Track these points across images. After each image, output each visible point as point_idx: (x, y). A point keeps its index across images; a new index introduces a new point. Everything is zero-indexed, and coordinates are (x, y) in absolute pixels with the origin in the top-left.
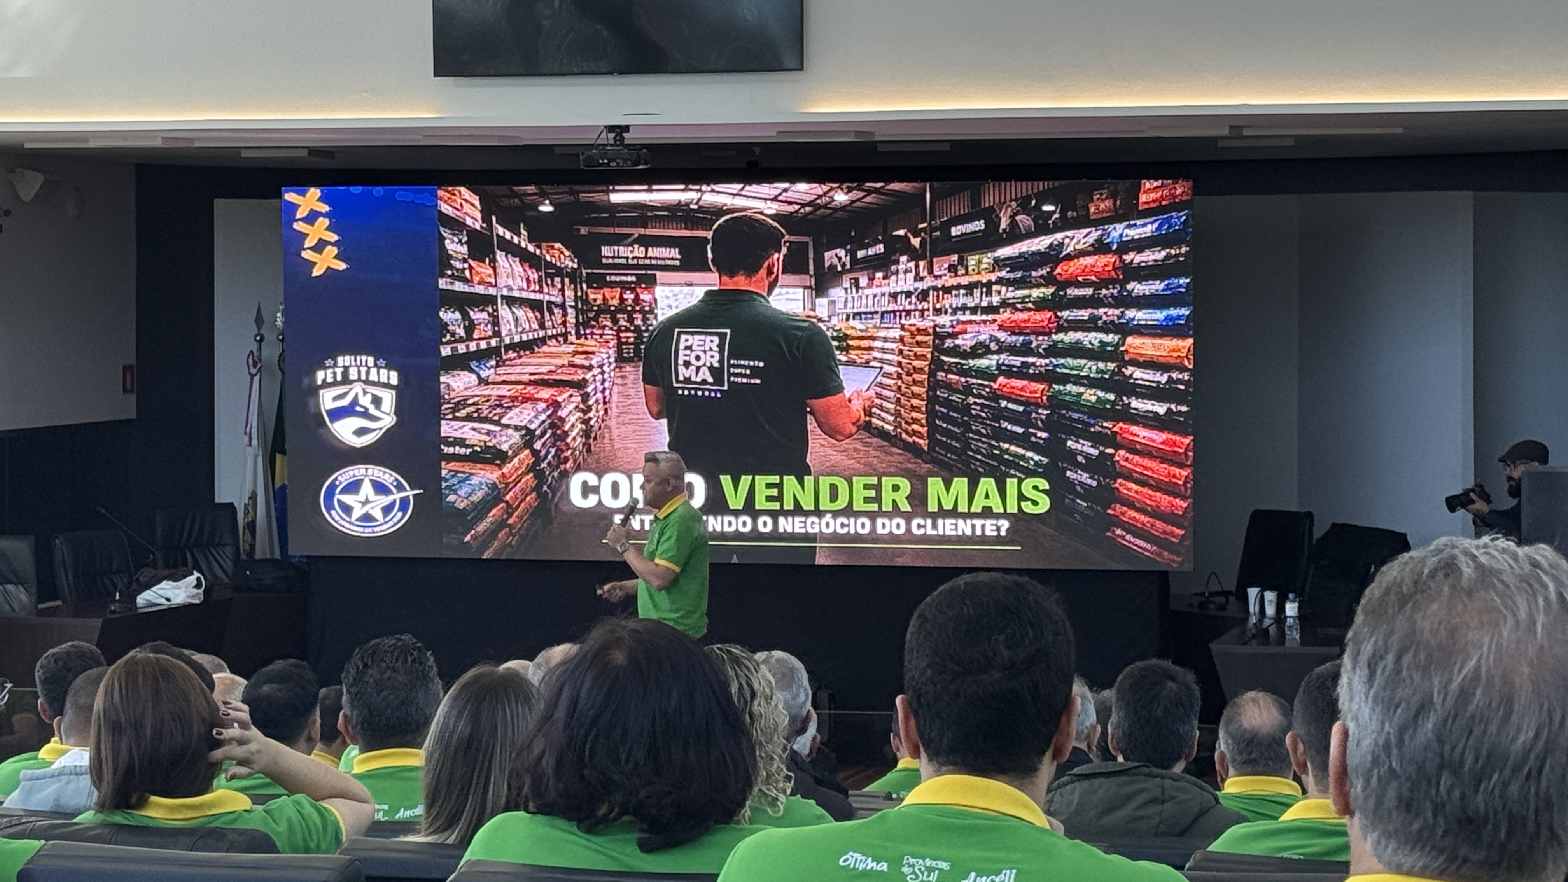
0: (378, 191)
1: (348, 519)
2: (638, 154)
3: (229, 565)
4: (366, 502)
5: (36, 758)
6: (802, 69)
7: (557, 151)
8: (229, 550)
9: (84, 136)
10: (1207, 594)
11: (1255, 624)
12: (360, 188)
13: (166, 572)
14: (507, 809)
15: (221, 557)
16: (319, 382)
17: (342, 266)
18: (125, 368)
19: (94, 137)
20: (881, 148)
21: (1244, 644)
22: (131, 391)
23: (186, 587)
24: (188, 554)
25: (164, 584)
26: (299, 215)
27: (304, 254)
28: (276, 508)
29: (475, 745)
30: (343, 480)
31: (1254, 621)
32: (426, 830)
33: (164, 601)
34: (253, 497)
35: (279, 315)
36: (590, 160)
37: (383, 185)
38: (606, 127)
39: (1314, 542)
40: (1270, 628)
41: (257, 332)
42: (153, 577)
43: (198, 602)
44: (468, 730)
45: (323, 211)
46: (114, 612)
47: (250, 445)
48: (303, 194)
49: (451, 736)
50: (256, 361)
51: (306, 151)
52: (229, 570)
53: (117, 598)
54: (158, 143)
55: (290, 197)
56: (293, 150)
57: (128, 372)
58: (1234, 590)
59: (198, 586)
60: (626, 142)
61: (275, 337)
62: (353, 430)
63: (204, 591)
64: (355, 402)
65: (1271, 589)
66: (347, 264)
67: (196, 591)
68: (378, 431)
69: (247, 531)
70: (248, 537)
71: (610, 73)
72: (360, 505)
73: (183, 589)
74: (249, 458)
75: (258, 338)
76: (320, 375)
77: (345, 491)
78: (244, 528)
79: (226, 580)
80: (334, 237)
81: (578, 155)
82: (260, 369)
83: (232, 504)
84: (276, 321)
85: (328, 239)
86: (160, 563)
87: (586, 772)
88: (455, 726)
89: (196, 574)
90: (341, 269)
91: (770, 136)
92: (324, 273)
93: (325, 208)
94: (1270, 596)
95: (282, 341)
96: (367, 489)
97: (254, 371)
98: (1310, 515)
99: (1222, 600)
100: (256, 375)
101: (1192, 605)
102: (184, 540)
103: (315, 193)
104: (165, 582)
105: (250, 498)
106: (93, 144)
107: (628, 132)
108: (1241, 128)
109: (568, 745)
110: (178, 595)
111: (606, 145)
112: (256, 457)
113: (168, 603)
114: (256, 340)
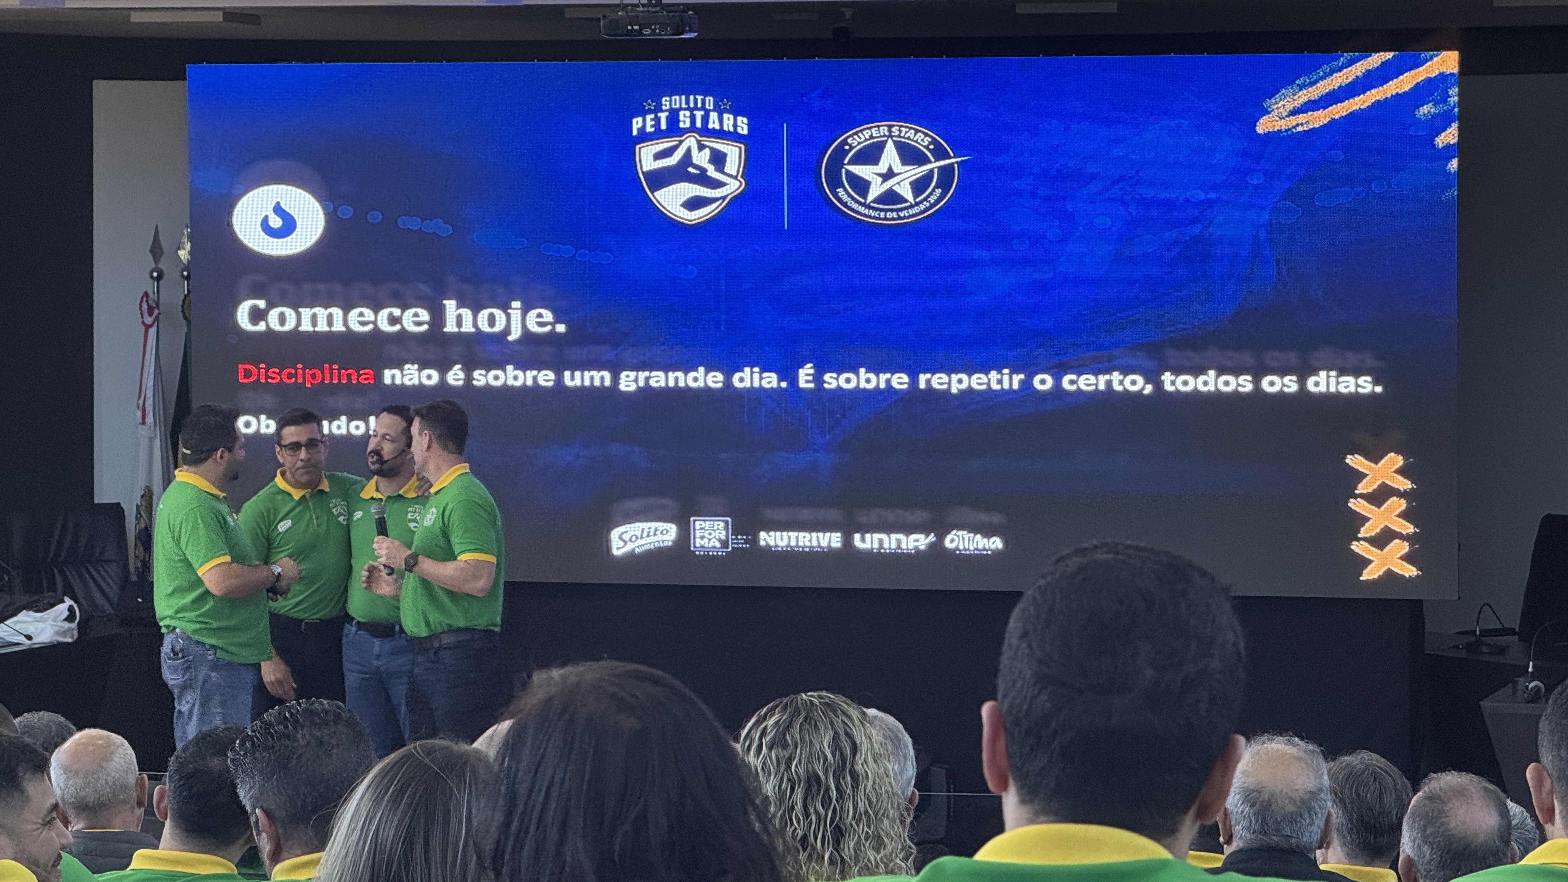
2: (682, 19)
3: (113, 591)
7: (569, 14)
8: (113, 569)
10: (1478, 632)
13: (26, 599)
15: (103, 577)
20: (1019, 10)
21: (1529, 702)
23: (54, 620)
24: (56, 572)
25: (23, 616)
33: (22, 639)
34: (147, 493)
35: (183, 242)
36: (614, 26)
41: (154, 266)
42: (8, 605)
43: (70, 640)
47: (144, 423)
50: (151, 306)
51: (221, 13)
52: (114, 596)
54: (15, 3)
58: (1518, 628)
59: (70, 618)
60: (664, 1)
61: (178, 272)
63: (79, 624)
67: (67, 625)
69: (139, 544)
70: (141, 550)
73: (50, 622)
74: (142, 442)
75: (155, 274)
78: (135, 538)
79: (108, 609)
81: (598, 20)
82: (157, 318)
83: (118, 504)
84: (179, 250)
86: (17, 587)
89: (68, 602)
95: (188, 278)
97: (149, 320)
99: (1500, 641)
100: (151, 326)
101: (1457, 647)
102: (51, 555)
104: (24, 612)
105: (142, 495)
110: (43, 629)
111: (636, 5)
112: (151, 439)
113: (28, 642)
114: (152, 277)
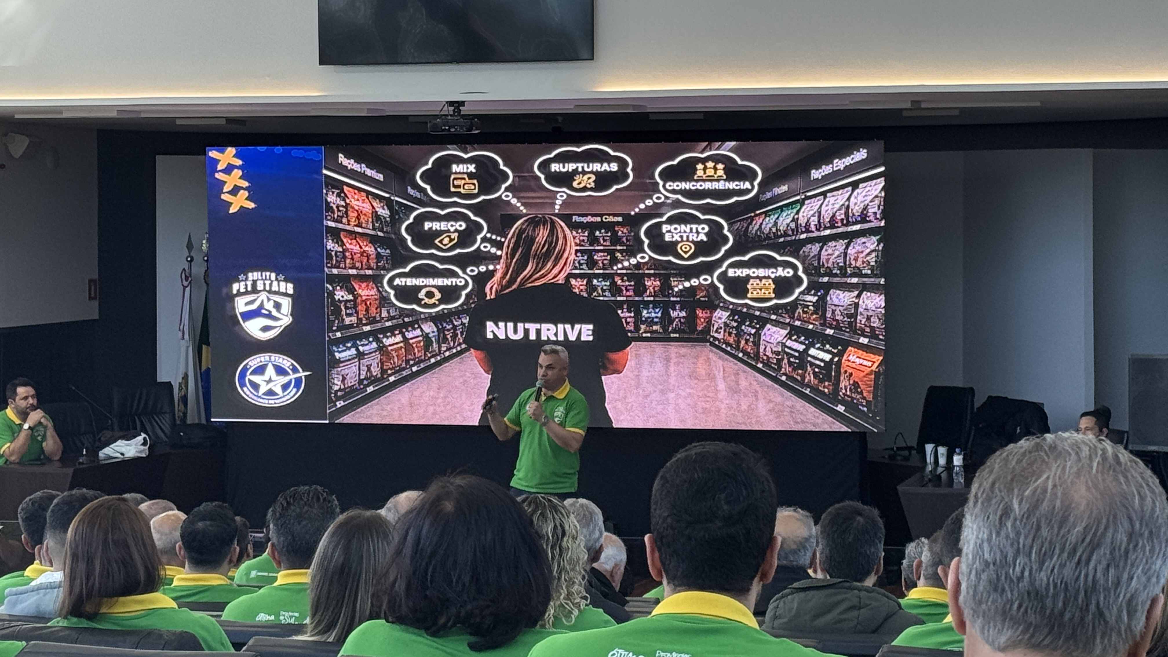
0: (279, 149)
1: (256, 394)
2: (471, 123)
3: (167, 428)
4: (270, 381)
5: (23, 576)
6: (592, 59)
7: (411, 120)
8: (167, 417)
9: (59, 109)
10: (895, 448)
11: (931, 471)
12: (265, 148)
13: (121, 433)
14: (371, 618)
15: (162, 422)
16: (235, 292)
17: (251, 205)
18: (90, 281)
19: (68, 110)
20: (651, 117)
21: (923, 486)
22: (94, 298)
23: (136, 445)
24: (136, 418)
25: (120, 443)
26: (220, 167)
27: (223, 197)
28: (202, 386)
29: (346, 570)
30: (252, 365)
31: (930, 469)
32: (311, 631)
33: (119, 455)
34: (186, 377)
35: (204, 242)
36: (435, 127)
37: (282, 146)
38: (447, 102)
39: (975, 410)
40: (942, 475)
41: (188, 254)
42: (111, 437)
43: (144, 455)
44: (342, 558)
45: (237, 164)
46: (82, 463)
47: (183, 339)
48: (222, 152)
49: (329, 563)
50: (187, 276)
51: (224, 119)
52: (167, 432)
53: (84, 452)
54: (114, 114)
55: (213, 154)
56: (216, 119)
57: (92, 284)
58: (916, 447)
59: (144, 443)
60: (462, 113)
61: (202, 257)
62: (259, 328)
63: (149, 448)
64: (261, 307)
65: (943, 445)
66: (255, 204)
67: (142, 447)
68: (278, 328)
69: (180, 403)
70: (182, 407)
71: (450, 62)
72: (265, 383)
73: (134, 446)
74: (182, 349)
75: (189, 259)
76: (235, 287)
77: (255, 372)
78: (179, 401)
79: (165, 439)
80: (246, 184)
81: (427, 123)
82: (190, 282)
83: (170, 382)
84: (202, 246)
85: (241, 185)
86: (116, 427)
87: (428, 593)
88: (332, 556)
89: (143, 435)
90: (250, 207)
91: (570, 109)
92: (238, 210)
93: (239, 162)
94: (942, 450)
95: (207, 261)
96: (270, 371)
97: (186, 283)
98: (972, 389)
99: (906, 453)
100: (187, 287)
101: (884, 457)
102: (134, 409)
103: (231, 151)
104: (120, 441)
105: (183, 378)
106: (65, 115)
107: (464, 106)
108: (919, 102)
109: (414, 573)
110: (130, 450)
111: (447, 115)
112: (188, 347)
113: (122, 457)
114: (187, 261)
